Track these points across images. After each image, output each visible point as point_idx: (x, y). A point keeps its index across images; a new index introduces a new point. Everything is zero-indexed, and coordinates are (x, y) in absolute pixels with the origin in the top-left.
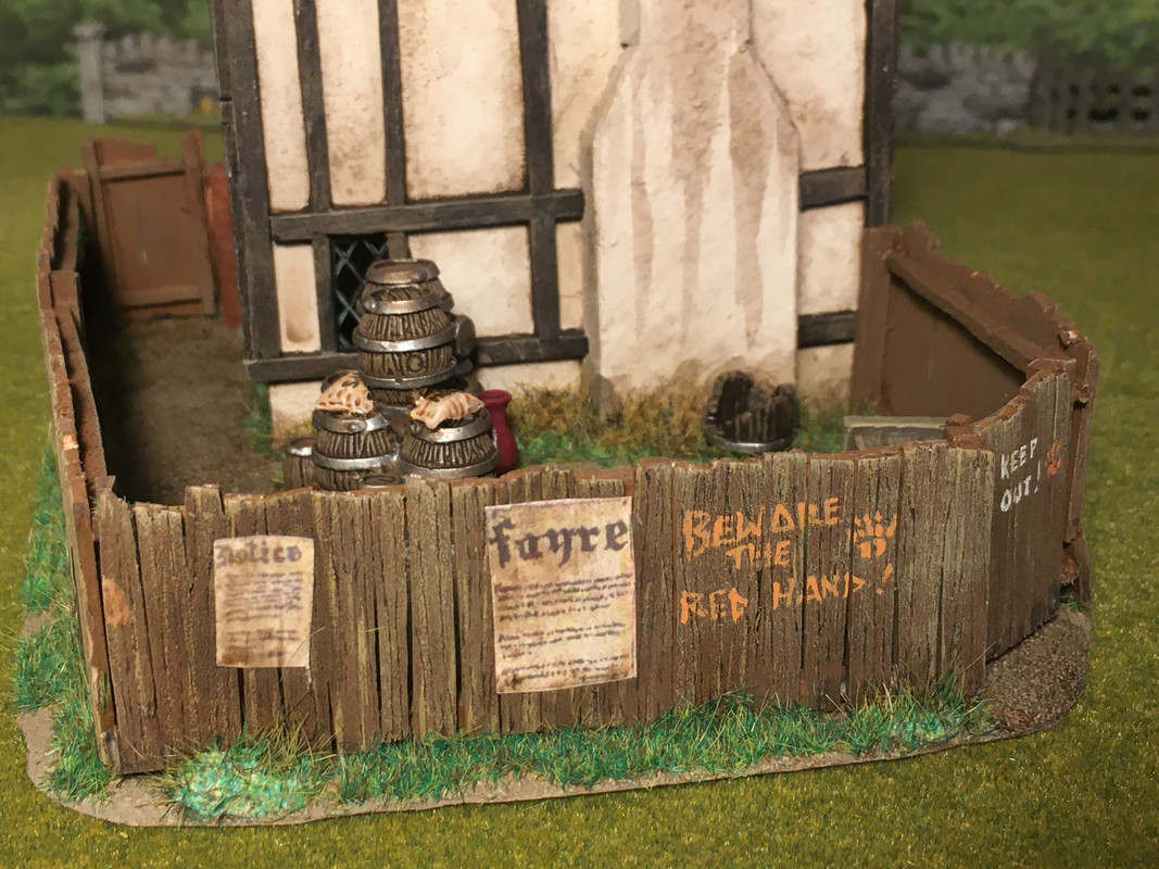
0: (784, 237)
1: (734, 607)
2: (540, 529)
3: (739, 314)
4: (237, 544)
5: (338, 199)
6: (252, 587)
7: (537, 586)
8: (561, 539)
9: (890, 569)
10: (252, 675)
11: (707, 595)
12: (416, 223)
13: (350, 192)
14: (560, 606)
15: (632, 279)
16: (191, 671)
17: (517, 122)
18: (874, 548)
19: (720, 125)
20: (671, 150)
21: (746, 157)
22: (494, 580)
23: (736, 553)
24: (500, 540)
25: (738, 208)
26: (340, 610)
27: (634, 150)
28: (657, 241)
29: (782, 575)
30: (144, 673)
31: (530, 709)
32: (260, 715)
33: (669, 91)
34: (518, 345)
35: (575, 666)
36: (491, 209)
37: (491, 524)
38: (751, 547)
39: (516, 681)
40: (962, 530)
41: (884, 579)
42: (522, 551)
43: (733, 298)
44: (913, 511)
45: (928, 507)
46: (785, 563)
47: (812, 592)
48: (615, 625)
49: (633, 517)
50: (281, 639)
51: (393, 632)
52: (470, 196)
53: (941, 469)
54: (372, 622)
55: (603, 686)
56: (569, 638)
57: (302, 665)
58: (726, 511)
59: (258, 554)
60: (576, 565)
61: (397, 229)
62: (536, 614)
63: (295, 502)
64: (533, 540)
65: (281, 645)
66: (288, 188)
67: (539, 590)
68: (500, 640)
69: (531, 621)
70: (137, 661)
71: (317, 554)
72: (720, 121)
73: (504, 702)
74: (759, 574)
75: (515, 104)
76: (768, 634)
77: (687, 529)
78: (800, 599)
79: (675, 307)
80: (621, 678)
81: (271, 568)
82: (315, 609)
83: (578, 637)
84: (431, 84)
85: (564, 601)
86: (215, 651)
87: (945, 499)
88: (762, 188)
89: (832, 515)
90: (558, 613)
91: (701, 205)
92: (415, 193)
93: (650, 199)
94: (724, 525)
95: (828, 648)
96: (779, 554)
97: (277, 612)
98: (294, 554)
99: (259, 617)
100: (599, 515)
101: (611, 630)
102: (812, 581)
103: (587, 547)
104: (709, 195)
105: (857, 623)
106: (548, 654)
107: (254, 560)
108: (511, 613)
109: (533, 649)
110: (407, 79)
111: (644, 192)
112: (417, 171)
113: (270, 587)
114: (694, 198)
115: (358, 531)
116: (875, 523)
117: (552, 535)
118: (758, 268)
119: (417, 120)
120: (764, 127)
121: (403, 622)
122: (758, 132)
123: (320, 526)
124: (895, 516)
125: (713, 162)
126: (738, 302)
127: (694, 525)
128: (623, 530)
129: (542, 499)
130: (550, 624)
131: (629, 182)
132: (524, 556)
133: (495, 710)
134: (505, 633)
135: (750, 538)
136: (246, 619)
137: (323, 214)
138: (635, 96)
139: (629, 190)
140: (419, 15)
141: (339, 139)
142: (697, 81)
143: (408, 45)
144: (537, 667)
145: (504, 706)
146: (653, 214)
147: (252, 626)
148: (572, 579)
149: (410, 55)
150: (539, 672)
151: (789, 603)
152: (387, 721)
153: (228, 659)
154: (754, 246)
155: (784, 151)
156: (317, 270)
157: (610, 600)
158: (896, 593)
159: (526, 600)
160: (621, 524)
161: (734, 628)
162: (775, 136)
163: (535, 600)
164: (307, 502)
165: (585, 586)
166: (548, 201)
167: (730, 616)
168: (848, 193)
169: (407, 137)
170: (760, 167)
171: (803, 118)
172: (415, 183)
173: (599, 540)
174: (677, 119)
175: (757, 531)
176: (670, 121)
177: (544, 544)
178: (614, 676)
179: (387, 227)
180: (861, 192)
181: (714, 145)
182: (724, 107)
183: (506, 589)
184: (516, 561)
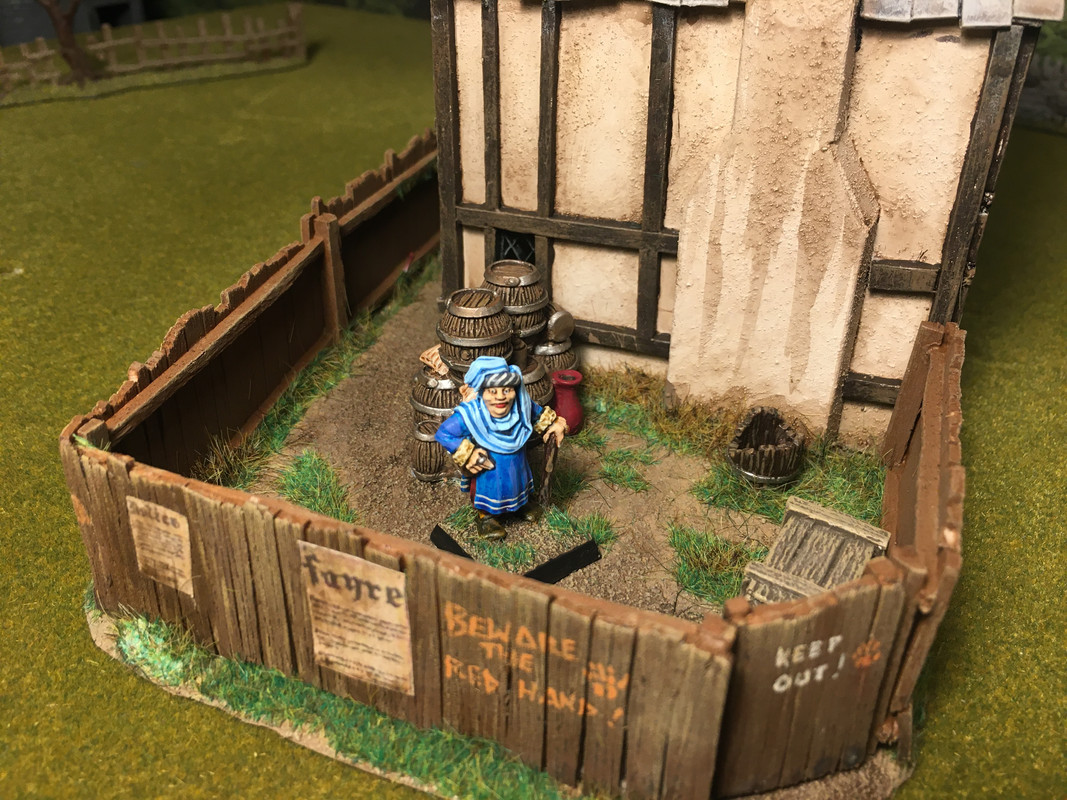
0: (835, 314)
1: (487, 683)
2: (339, 570)
3: (787, 364)
4: (141, 504)
5: (508, 201)
6: (153, 534)
7: (338, 607)
8: (353, 583)
9: (619, 713)
10: (161, 587)
11: (466, 665)
12: (554, 232)
13: (517, 199)
14: (356, 627)
15: (698, 317)
16: (126, 568)
17: (642, 171)
18: (606, 692)
19: (793, 210)
20: (746, 223)
21: (812, 242)
22: (309, 592)
23: (489, 647)
24: (310, 567)
25: (799, 281)
26: (209, 569)
27: (715, 217)
28: (724, 292)
29: (526, 677)
30: (103, 557)
31: (341, 683)
32: (168, 612)
33: (751, 175)
34: (620, 337)
35: (369, 670)
36: (611, 234)
37: (303, 554)
38: (500, 647)
39: (328, 661)
40: (690, 710)
41: (615, 717)
42: (326, 580)
43: (783, 350)
44: (643, 678)
45: (657, 680)
46: (528, 670)
47: (551, 699)
48: (397, 656)
49: (406, 588)
50: (175, 573)
51: (245, 596)
52: (602, 221)
53: (671, 657)
54: (230, 585)
55: (390, 692)
56: (364, 651)
57: (189, 594)
58: (479, 613)
59: (153, 514)
60: (366, 605)
61: (543, 234)
62: (340, 625)
63: (173, 489)
64: (334, 576)
65: (175, 576)
66: (474, 188)
67: (340, 611)
68: (316, 631)
69: (336, 628)
70: (99, 549)
71: (190, 528)
72: (793, 207)
73: (323, 671)
74: (509, 669)
76: (515, 713)
77: (449, 614)
78: (541, 700)
79: (734, 344)
80: (403, 692)
81: (162, 526)
82: (193, 562)
83: (370, 652)
84: (579, 130)
85: (359, 625)
86: (137, 563)
88: (823, 269)
89: (569, 652)
90: (355, 631)
91: (766, 271)
92: (561, 209)
93: (723, 257)
94: (478, 623)
95: (566, 743)
96: (523, 662)
97: (170, 555)
98: (175, 523)
99: (159, 554)
100: (380, 577)
101: (394, 658)
102: (551, 691)
103: (372, 596)
104: (774, 266)
105: (590, 738)
106: (350, 654)
107: (151, 517)
108: (323, 617)
109: (339, 647)
110: (563, 122)
111: (718, 252)
112: (564, 193)
113: (163, 538)
114: (760, 265)
115: (215, 524)
116: (608, 673)
117: (346, 577)
118: (808, 332)
119: (567, 155)
120: (833, 220)
121: (250, 592)
122: (828, 224)
123: (190, 512)
124: (627, 676)
125: (782, 240)
126: (787, 354)
127: (455, 612)
128: (399, 596)
129: (338, 549)
130: (350, 637)
131: (707, 241)
132: (330, 585)
133: (317, 671)
134: (319, 628)
135: (499, 641)
136: (152, 552)
137: (495, 212)
138: (721, 173)
139: (707, 247)
140: (575, 73)
141: (510, 159)
142: (778, 168)
143: (566, 96)
144: (342, 659)
145: (325, 675)
146: (725, 270)
147: (156, 557)
148: (363, 612)
150: (344, 663)
151: (532, 699)
152: (246, 649)
153: (145, 572)
154: (808, 315)
156: (486, 251)
157: (391, 638)
158: (625, 731)
159: (332, 614)
160: (397, 591)
161: (489, 697)
162: (842, 228)
163: (338, 616)
164: (179, 492)
165: (373, 621)
166: (656, 237)
167: (484, 687)
168: (915, 287)
169: (559, 166)
170: (825, 252)
171: (890, 213)
172: (562, 202)
173: (382, 595)
174: (755, 198)
175: (505, 637)
176: (749, 198)
177: (341, 582)
178: (397, 688)
179: (534, 231)
180: (930, 289)
181: (784, 227)
182: (799, 196)
183: (317, 600)
184: (323, 586)
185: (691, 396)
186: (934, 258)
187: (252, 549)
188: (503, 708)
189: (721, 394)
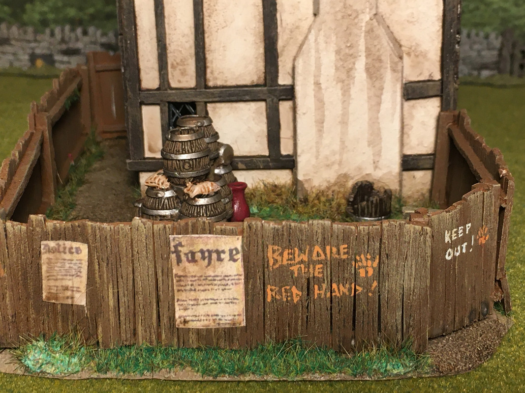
0: (393, 115)
1: (294, 296)
2: (197, 248)
3: (369, 152)
4: (52, 244)
5: (174, 84)
6: (59, 265)
7: (195, 276)
8: (206, 254)
9: (375, 284)
10: (59, 307)
11: (281, 288)
12: (210, 98)
13: (179, 82)
14: (207, 287)
15: (314, 131)
16: (31, 302)
17: (262, 50)
18: (367, 272)
19: (360, 56)
20: (334, 68)
21: (373, 73)
22: (174, 272)
23: (295, 269)
24: (177, 252)
25: (369, 98)
26: (100, 279)
27: (316, 67)
28: (326, 113)
29: (319, 281)
30: (11, 300)
31: (193, 337)
32: (63, 326)
33: (334, 38)
34: (260, 161)
35: (215, 317)
36: (247, 93)
37: (172, 244)
38: (303, 266)
39: (185, 322)
40: (414, 266)
41: (373, 288)
42: (188, 258)
43: (366, 144)
44: (387, 255)
45: (395, 253)
46: (321, 275)
47: (335, 292)
48: (234, 299)
49: (242, 247)
50: (73, 291)
51: (126, 292)
52: (238, 86)
53: (401, 235)
54: (116, 286)
55: (229, 329)
56: (211, 303)
57: (82, 304)
58: (290, 247)
59: (61, 249)
60: (214, 267)
61: (200, 100)
62: (195, 290)
63: (79, 226)
64: (193, 254)
65: (73, 293)
66: (150, 79)
67: (196, 278)
68: (178, 301)
69: (193, 293)
70: (7, 295)
71: (89, 252)
72: (360, 54)
73: (180, 331)
74: (308, 280)
75: (261, 42)
76: (312, 311)
77: (270, 254)
78: (328, 295)
79: (336, 147)
80: (238, 325)
81: (68, 256)
82: (88, 278)
83: (216, 303)
84: (219, 31)
85: (209, 285)
86: (42, 293)
87: (404, 251)
88: (382, 89)
89: (345, 253)
90: (205, 290)
91: (350, 96)
92: (210, 84)
93: (323, 91)
94: (289, 254)
95: (344, 321)
96: (317, 271)
97: (71, 278)
98: (78, 251)
99: (62, 279)
100: (226, 244)
101: (232, 301)
102: (334, 286)
103: (220, 259)
104: (354, 91)
105: (359, 310)
106: (201, 310)
107: (59, 252)
108: (183, 288)
109: (193, 307)
110: (208, 28)
111: (320, 88)
112: (212, 73)
113: (67, 265)
114: (346, 92)
115: (109, 242)
116: (367, 259)
117: (202, 252)
118: (379, 129)
119: (212, 48)
120: (383, 58)
121: (131, 287)
122: (380, 61)
123: (91, 239)
124: (378, 257)
125: (356, 75)
126: (369, 145)
127: (274, 252)
128: (238, 252)
129: (197, 234)
130: (202, 296)
131: (313, 82)
132: (189, 261)
133: (176, 335)
134: (180, 298)
135: (302, 262)
136: (56, 280)
137: (165, 92)
138: (316, 40)
139: (313, 87)
141: (174, 56)
142: (348, 33)
143: (208, 11)
144: (196, 316)
145: (181, 334)
146: (326, 100)
147: (59, 283)
148: (213, 274)
149: (209, 16)
150: (197, 319)
151: (323, 296)
152: (123, 335)
153: (48, 298)
154: (378, 118)
155: (394, 70)
156: (162, 119)
157: (231, 286)
158: (379, 296)
159: (190, 283)
160: (236, 249)
161: (296, 306)
162: (389, 62)
163: (194, 283)
164: (84, 227)
165: (219, 278)
166: (276, 90)
167: (292, 300)
168: (431, 94)
169: (207, 56)
170: (381, 78)
171: (409, 54)
172: (211, 79)
173: (225, 256)
174: (338, 52)
175: (305, 258)
176: (334, 53)
177: (198, 256)
178: (234, 324)
179: (195, 99)
180: (439, 93)
181: (357, 66)
182: (362, 47)
183: (180, 276)
184: (185, 263)
185: (314, 186)
186: (437, 76)
187: (135, 253)
188: (305, 310)
189: (333, 181)
